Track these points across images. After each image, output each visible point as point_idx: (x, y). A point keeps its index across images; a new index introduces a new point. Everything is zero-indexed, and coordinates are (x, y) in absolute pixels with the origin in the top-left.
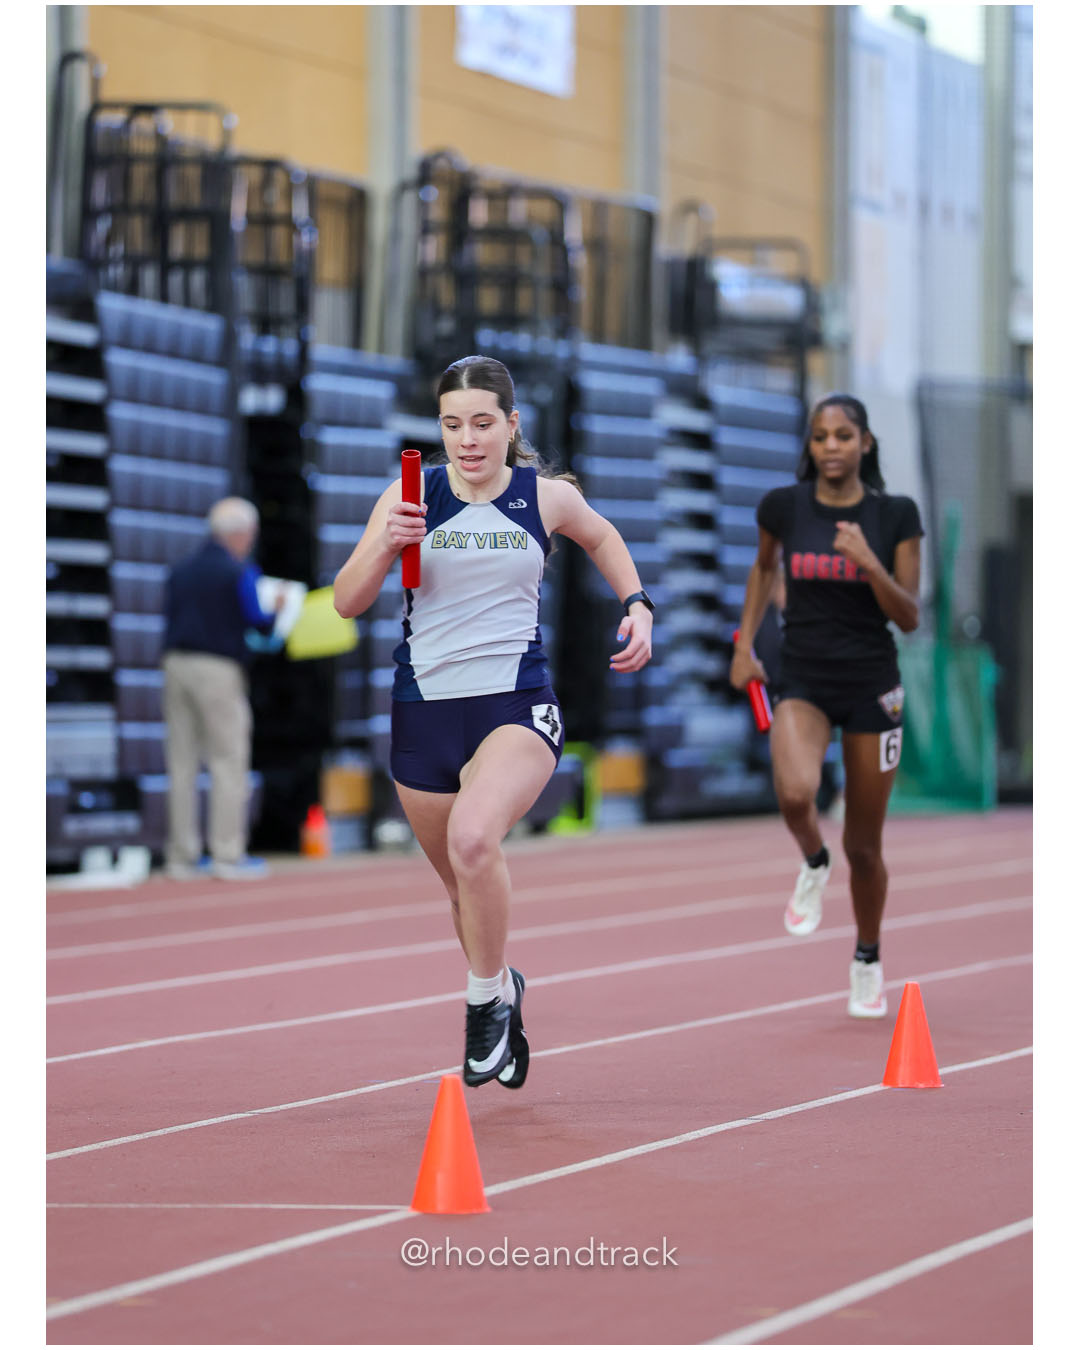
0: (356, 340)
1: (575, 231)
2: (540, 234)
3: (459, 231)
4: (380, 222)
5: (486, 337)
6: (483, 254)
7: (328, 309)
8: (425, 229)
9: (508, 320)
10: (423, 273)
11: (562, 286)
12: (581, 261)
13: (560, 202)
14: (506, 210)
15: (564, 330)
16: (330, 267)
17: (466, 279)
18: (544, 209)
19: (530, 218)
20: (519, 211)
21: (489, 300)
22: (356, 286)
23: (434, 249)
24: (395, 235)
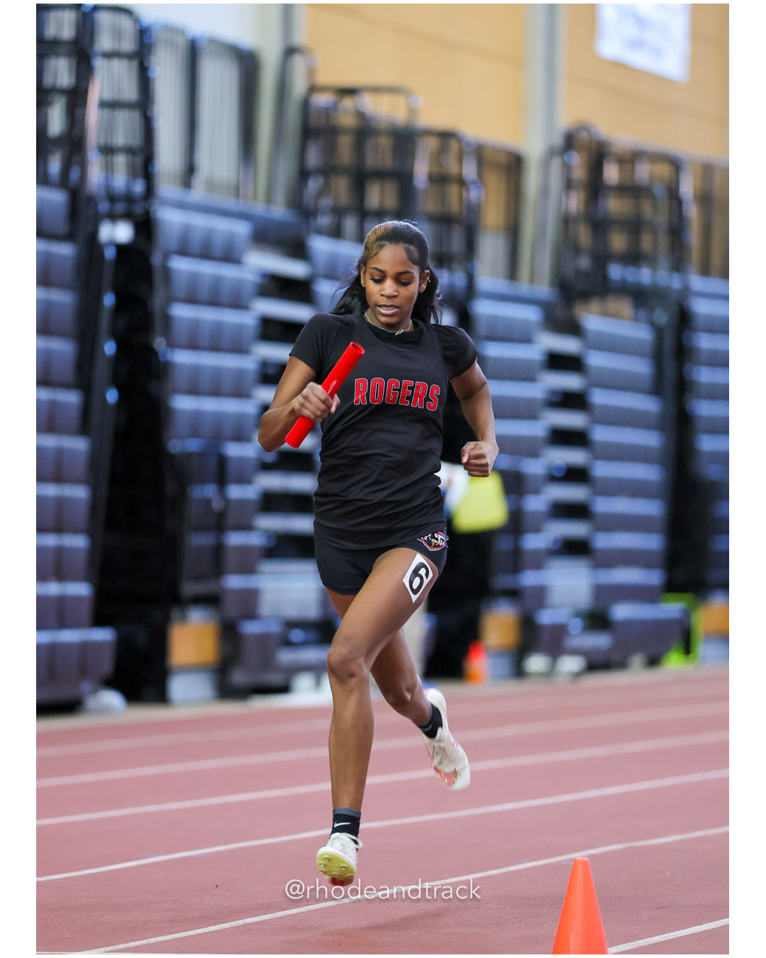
0: (512, 272)
1: (688, 188)
2: (659, 191)
3: (595, 187)
4: (532, 180)
5: (616, 272)
6: (614, 206)
7: (491, 249)
8: (569, 185)
9: (634, 258)
10: (566, 221)
11: (677, 232)
12: (693, 212)
13: (676, 164)
14: (633, 171)
15: (678, 264)
16: (493, 216)
17: (600, 226)
18: (664, 170)
19: (652, 177)
20: (643, 172)
21: (618, 242)
22: (513, 232)
23: (575, 202)
24: (545, 191)
